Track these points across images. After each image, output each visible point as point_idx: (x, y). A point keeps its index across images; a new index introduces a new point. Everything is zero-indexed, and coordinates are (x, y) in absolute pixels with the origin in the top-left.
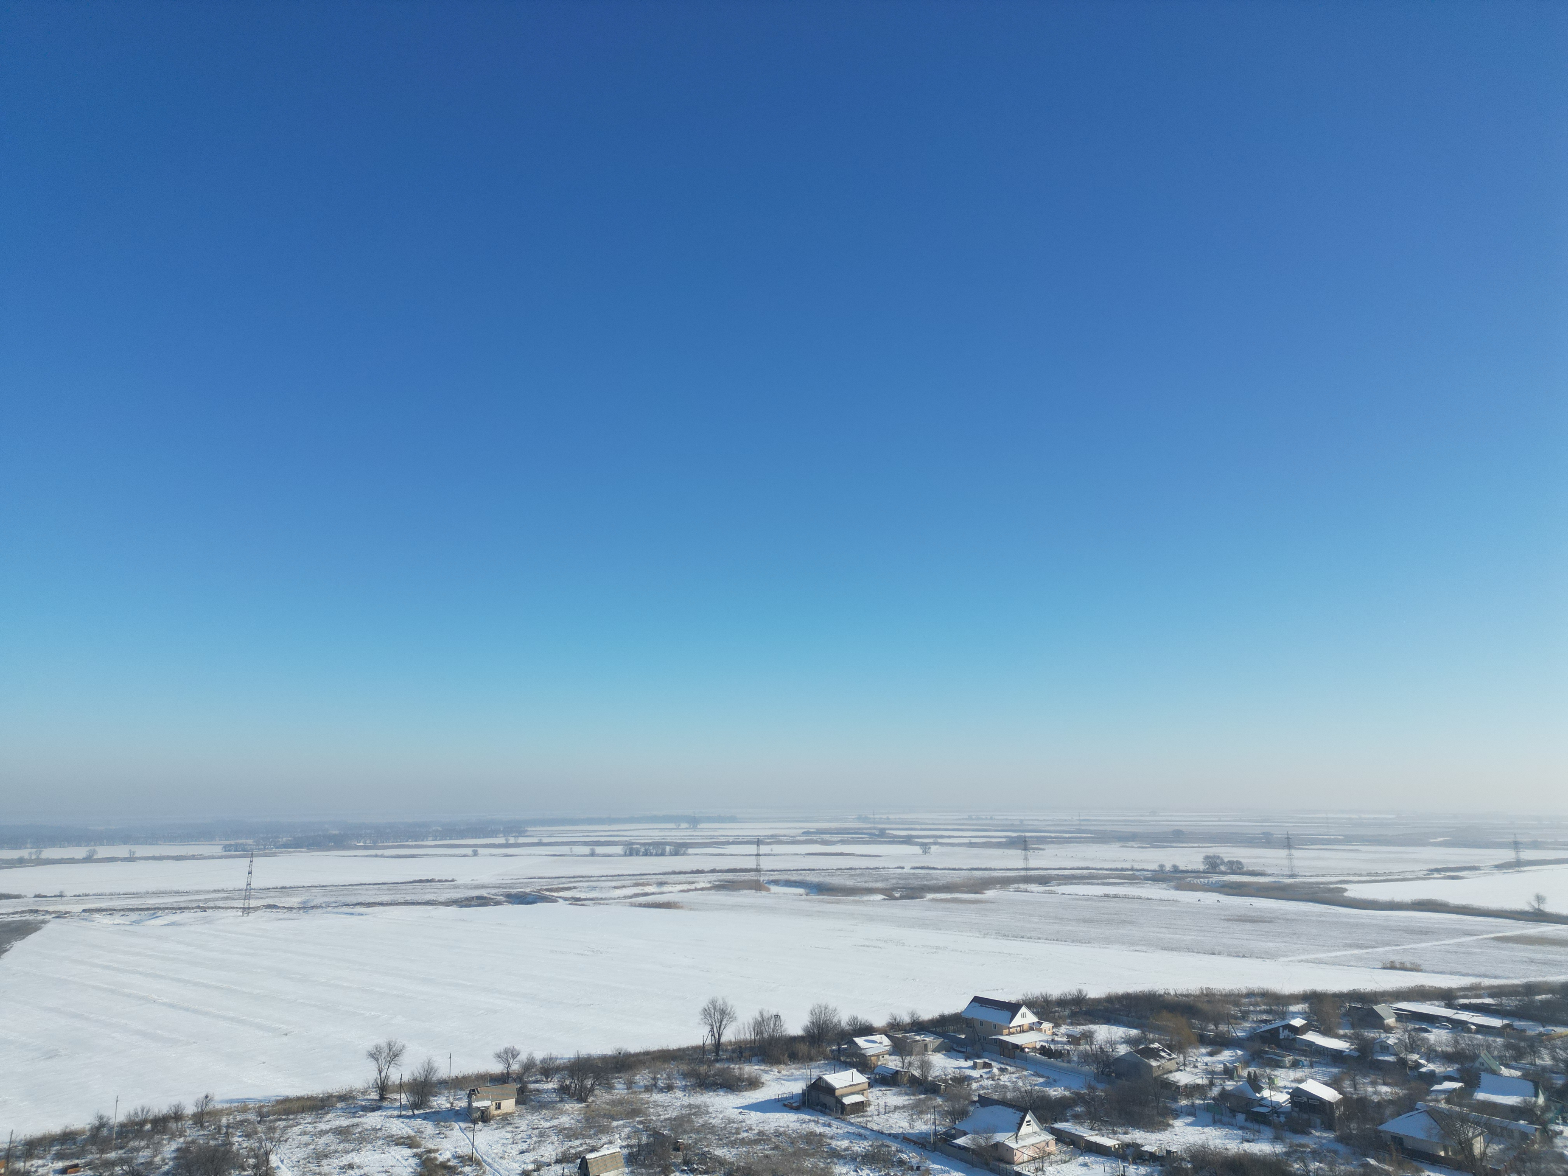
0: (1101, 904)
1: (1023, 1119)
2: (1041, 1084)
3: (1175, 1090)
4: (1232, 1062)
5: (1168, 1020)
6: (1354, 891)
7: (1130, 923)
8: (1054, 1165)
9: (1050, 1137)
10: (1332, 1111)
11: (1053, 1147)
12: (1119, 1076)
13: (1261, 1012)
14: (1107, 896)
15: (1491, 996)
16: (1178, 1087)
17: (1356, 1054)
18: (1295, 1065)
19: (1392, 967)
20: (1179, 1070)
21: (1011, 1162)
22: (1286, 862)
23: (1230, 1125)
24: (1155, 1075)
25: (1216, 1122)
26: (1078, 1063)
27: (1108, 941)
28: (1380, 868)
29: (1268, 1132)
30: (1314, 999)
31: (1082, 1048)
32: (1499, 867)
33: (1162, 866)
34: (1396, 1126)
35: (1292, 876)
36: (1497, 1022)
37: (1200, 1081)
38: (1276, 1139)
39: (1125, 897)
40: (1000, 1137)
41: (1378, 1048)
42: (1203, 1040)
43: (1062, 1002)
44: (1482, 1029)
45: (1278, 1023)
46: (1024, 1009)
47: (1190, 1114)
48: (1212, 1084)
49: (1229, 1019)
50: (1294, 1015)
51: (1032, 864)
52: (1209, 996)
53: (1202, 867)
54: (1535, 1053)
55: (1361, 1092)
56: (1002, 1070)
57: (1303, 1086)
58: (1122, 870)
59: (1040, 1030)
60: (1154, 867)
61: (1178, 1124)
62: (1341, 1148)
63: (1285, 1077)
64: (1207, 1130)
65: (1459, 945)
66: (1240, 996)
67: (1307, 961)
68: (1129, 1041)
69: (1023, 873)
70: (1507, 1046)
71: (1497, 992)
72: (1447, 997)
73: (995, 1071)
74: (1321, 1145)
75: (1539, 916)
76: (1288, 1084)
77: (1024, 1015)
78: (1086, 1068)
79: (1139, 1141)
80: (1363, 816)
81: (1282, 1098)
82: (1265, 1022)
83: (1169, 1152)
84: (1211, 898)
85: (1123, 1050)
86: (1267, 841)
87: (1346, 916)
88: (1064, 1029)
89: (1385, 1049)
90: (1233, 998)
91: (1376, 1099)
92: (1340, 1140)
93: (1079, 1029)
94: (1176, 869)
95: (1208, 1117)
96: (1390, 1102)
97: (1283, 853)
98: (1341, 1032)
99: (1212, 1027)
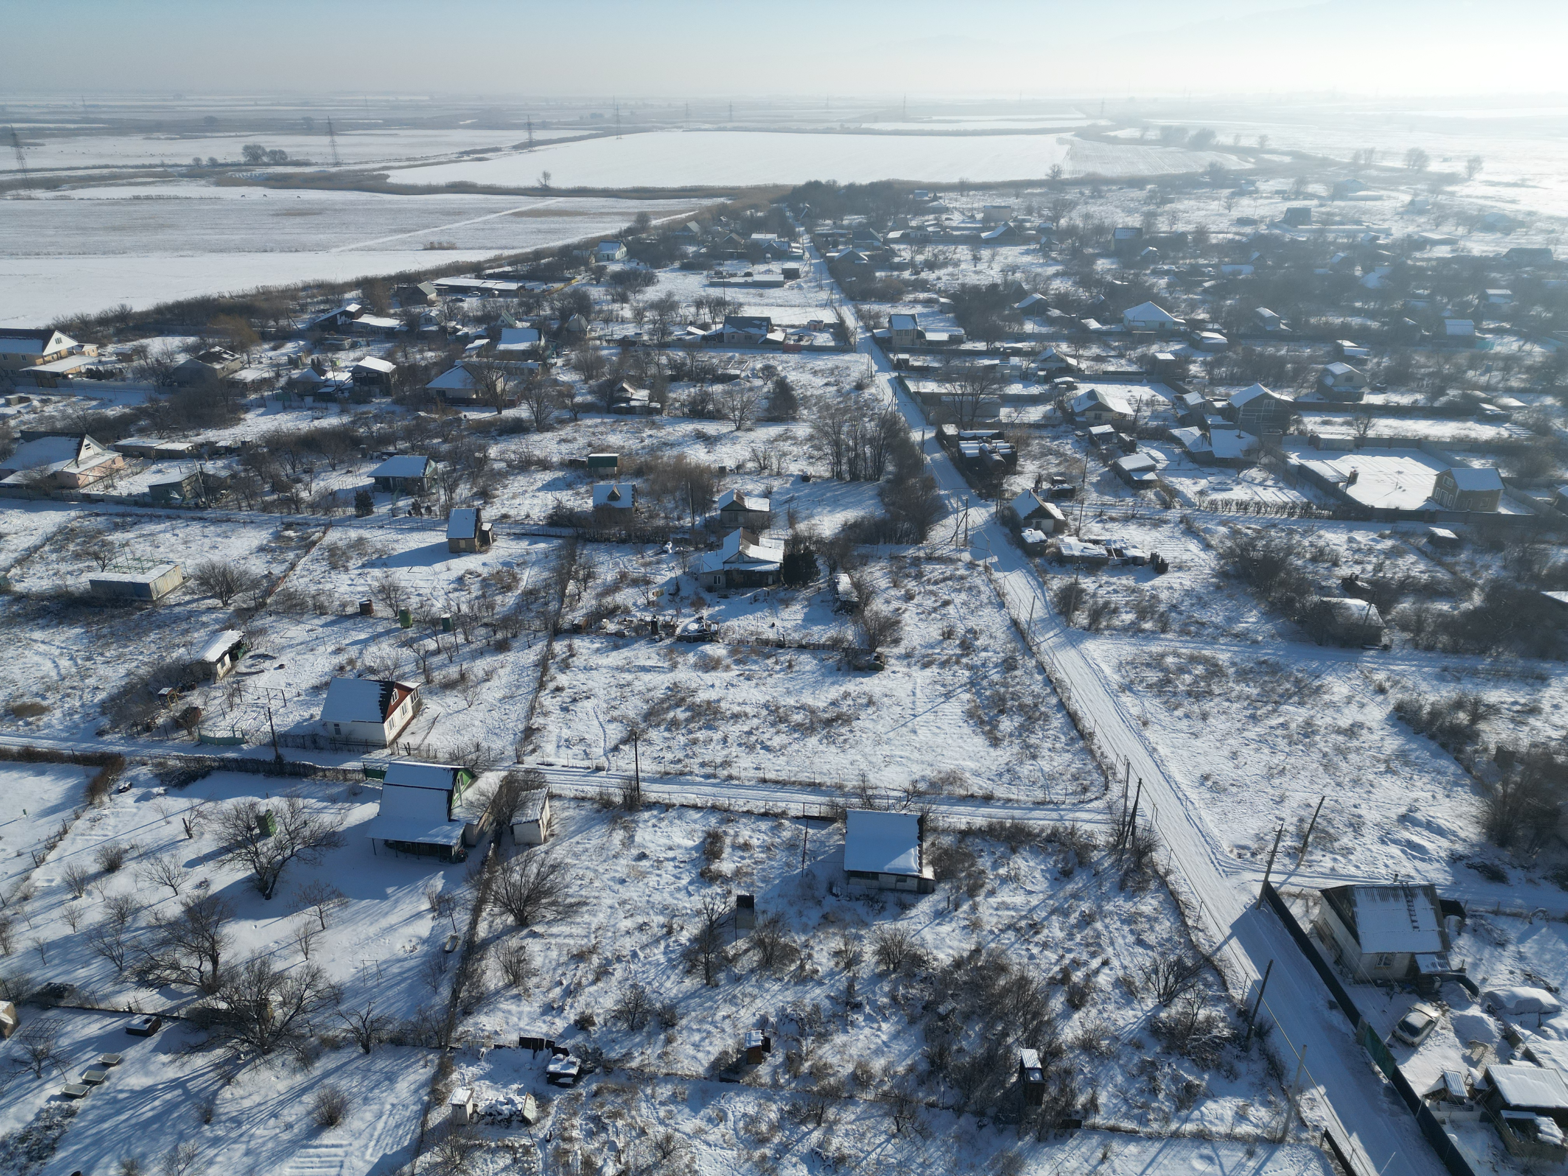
0: (132, 208)
1: (80, 445)
2: (94, 407)
3: (244, 387)
4: (296, 353)
5: (228, 323)
6: (396, 177)
7: (170, 226)
8: (126, 480)
9: (115, 455)
10: (389, 380)
11: (120, 463)
12: (181, 384)
13: (318, 303)
14: (137, 198)
15: (510, 264)
16: (245, 384)
17: (405, 329)
18: (354, 346)
19: (432, 247)
20: (242, 368)
21: (77, 486)
22: (329, 150)
23: (299, 408)
24: (220, 376)
25: (286, 409)
26: (135, 379)
27: (147, 249)
28: (417, 153)
29: (334, 407)
30: (366, 285)
31: (135, 364)
32: (516, 148)
33: (197, 160)
34: (441, 382)
35: (337, 164)
36: (513, 286)
37: (266, 375)
38: (342, 412)
39: (159, 198)
40: (56, 467)
41: (423, 321)
42: (265, 337)
43: (104, 321)
44: (503, 293)
45: (336, 311)
46: (57, 335)
47: (260, 406)
48: (278, 375)
49: (288, 313)
50: (349, 302)
51: (30, 163)
52: (266, 294)
53: (242, 159)
54: (539, 306)
55: (411, 360)
56: (44, 402)
57: (362, 363)
58: (151, 166)
59: (83, 354)
60: (189, 161)
61: (250, 416)
62: (398, 409)
63: (346, 358)
64: (278, 416)
65: (485, 222)
66: (297, 290)
67: (357, 249)
68: (186, 349)
69: (19, 176)
70: (521, 304)
71: (514, 261)
72: (476, 269)
73: (36, 403)
74: (381, 409)
75: (545, 191)
76: (348, 364)
77: (59, 341)
78: (144, 383)
79: (213, 439)
80: (401, 98)
81: (344, 377)
82: (323, 311)
83: (244, 443)
84: (256, 193)
85: (182, 359)
86: (308, 127)
87: (390, 202)
88: (110, 348)
89: (429, 320)
90: (290, 293)
91: (423, 363)
92: (395, 402)
93: (128, 346)
94: (213, 163)
95: (279, 405)
96: (435, 364)
97: (326, 140)
98: (392, 311)
99: (272, 323)
